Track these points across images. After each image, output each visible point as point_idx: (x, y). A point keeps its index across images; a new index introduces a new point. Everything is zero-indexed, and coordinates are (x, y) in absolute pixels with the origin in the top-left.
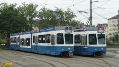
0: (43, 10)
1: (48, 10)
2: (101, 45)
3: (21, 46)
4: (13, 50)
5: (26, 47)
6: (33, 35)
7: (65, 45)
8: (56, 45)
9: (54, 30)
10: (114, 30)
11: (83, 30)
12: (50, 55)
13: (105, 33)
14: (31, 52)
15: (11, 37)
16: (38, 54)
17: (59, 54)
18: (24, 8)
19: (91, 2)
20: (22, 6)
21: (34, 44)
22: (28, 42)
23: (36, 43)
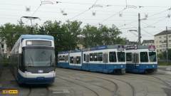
0: (88, 27)
1: (93, 27)
2: (152, 63)
3: (71, 64)
4: (61, 67)
5: (76, 65)
6: (84, 53)
7: (118, 63)
8: (109, 63)
9: (106, 48)
10: (160, 46)
11: (134, 49)
12: (102, 73)
13: (156, 51)
14: (82, 70)
15: (59, 55)
16: (89, 71)
17: (111, 71)
18: (68, 26)
19: (139, 20)
20: (66, 23)
21: (84, 62)
22: (78, 60)
23: (88, 61)
